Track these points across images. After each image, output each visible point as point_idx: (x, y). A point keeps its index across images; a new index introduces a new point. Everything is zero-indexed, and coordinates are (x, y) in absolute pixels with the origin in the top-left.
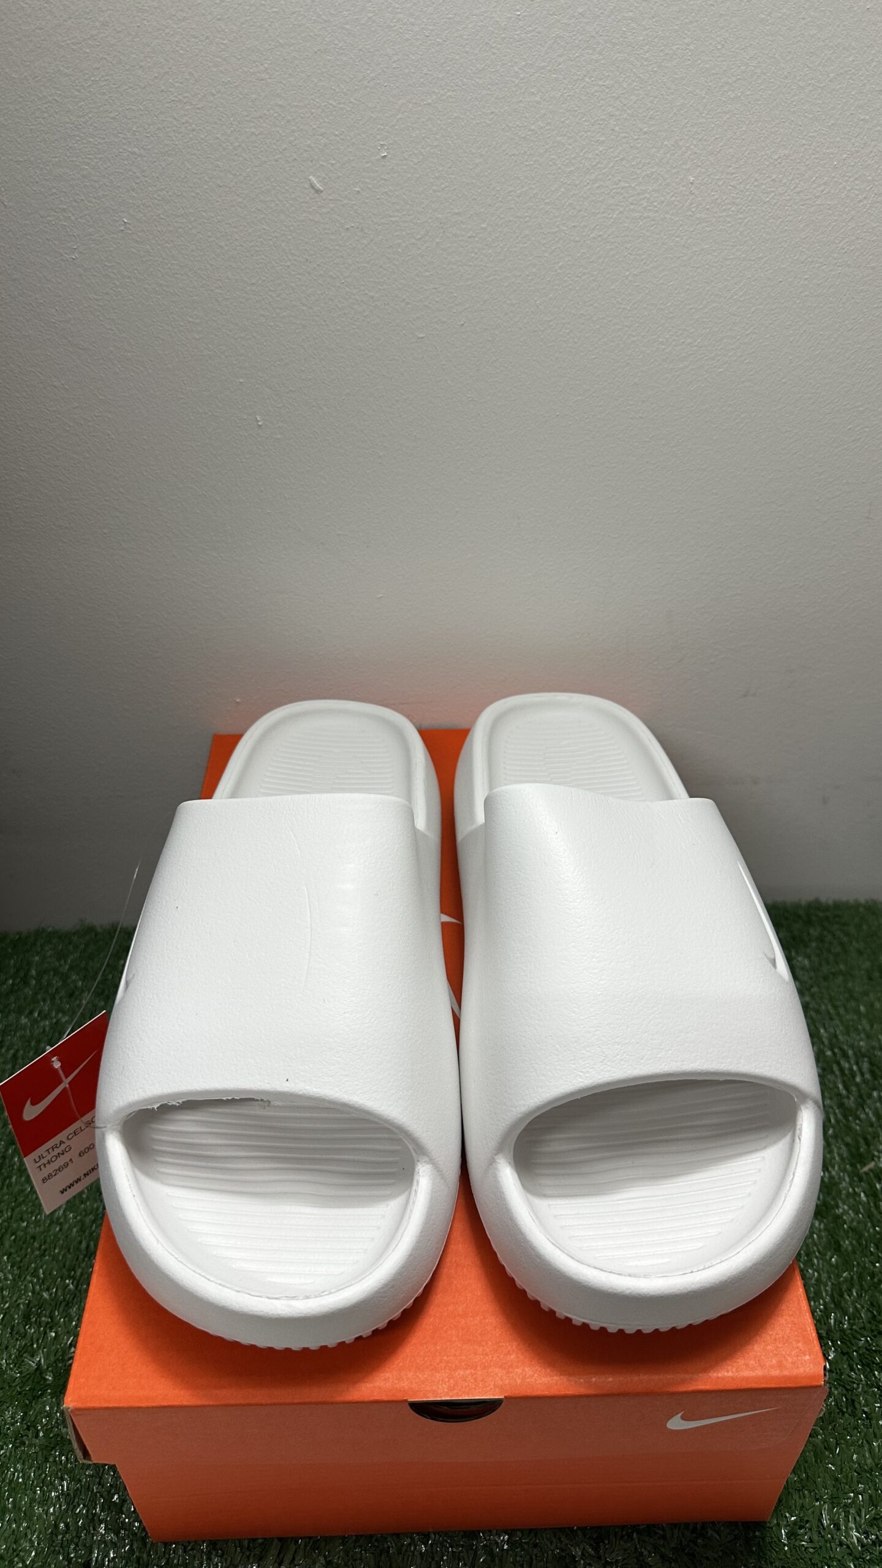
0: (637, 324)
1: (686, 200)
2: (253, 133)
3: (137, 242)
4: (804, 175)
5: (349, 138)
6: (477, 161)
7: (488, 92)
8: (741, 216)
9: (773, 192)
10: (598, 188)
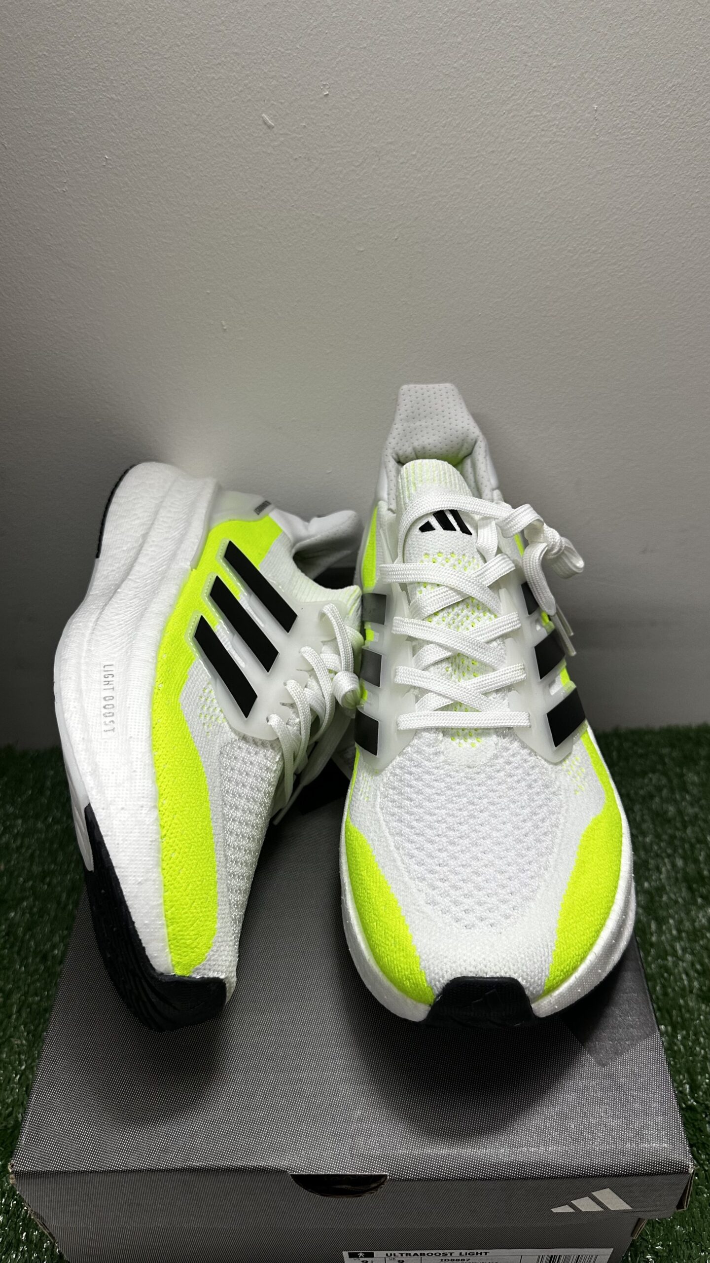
0: (548, 236)
1: (591, 125)
2: (213, 78)
3: (117, 175)
4: (695, 100)
5: (296, 80)
6: (407, 96)
7: (415, 35)
8: (639, 138)
9: (667, 116)
10: (513, 116)
